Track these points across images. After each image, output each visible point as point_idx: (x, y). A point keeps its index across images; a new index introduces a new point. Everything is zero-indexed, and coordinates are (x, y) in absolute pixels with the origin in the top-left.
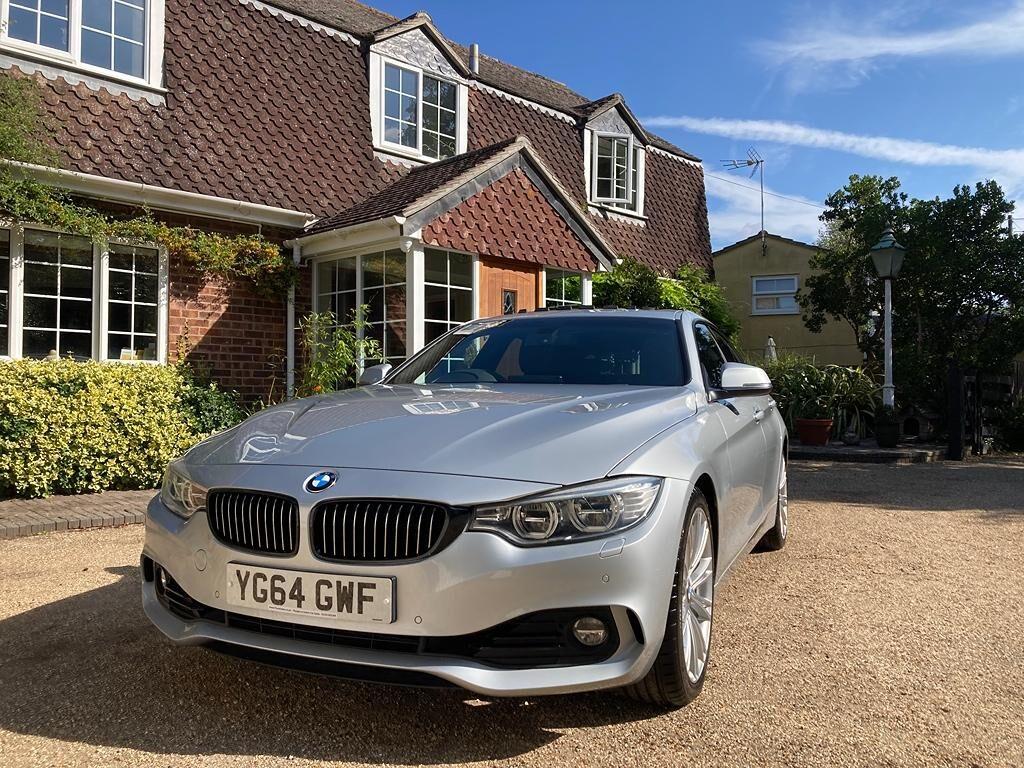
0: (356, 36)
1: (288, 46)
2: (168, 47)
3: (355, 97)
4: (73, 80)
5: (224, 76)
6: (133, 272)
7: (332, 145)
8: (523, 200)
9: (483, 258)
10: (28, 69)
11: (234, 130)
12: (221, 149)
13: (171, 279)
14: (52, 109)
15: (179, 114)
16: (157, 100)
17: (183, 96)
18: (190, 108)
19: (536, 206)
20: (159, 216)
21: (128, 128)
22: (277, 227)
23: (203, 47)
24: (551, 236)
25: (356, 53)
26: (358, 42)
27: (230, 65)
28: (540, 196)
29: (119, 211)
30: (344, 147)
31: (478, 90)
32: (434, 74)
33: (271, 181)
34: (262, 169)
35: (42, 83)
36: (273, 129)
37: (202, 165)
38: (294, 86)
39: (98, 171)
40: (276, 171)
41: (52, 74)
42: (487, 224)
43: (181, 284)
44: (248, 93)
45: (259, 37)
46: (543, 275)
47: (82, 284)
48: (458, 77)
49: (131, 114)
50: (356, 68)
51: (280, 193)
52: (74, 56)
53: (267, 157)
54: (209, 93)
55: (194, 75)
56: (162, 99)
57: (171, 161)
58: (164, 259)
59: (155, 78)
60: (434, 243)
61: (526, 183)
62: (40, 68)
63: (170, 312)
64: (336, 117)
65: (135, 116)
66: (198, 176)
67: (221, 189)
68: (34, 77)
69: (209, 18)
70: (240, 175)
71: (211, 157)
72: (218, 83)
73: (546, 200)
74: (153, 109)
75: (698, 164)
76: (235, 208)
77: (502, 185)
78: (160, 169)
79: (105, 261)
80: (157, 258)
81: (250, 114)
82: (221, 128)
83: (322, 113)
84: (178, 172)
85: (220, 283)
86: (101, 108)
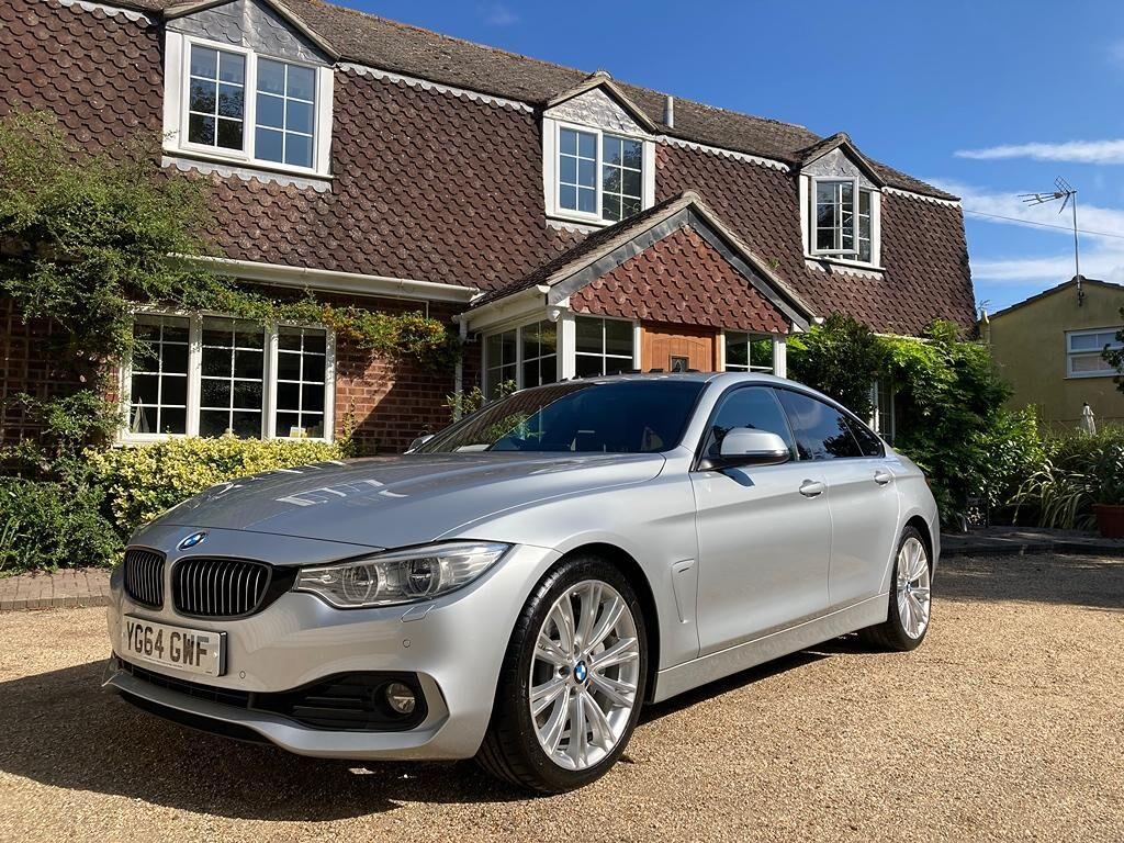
0: (529, 103)
1: (457, 122)
2: (335, 135)
3: (527, 165)
4: (245, 175)
5: (390, 157)
6: (301, 352)
7: (501, 217)
8: (693, 259)
9: (645, 324)
10: (205, 169)
11: (398, 209)
12: (385, 229)
13: (338, 358)
14: (226, 204)
15: (344, 198)
16: (323, 187)
17: (348, 181)
18: (355, 191)
19: (710, 264)
20: (323, 297)
21: (294, 216)
22: (442, 303)
23: (369, 132)
24: (729, 297)
25: (529, 121)
26: (531, 110)
27: (396, 148)
28: (714, 253)
29: (286, 294)
30: (514, 218)
31: (668, 145)
32: (615, 133)
33: (435, 257)
34: (426, 246)
35: (217, 181)
36: (439, 205)
37: (366, 246)
38: (462, 161)
39: (264, 259)
40: (441, 247)
41: (226, 172)
42: (648, 287)
43: (348, 363)
44: (413, 171)
45: (426, 116)
46: (722, 339)
47: (253, 366)
48: (644, 134)
49: (297, 203)
50: (529, 136)
51: (445, 269)
52: (248, 153)
53: (432, 234)
54: (374, 175)
55: (360, 160)
56: (328, 185)
57: (334, 244)
58: (331, 338)
59: (322, 167)
60: (585, 311)
61: (696, 241)
62: (217, 167)
63: (337, 391)
64: (506, 188)
65: (302, 204)
66: (361, 257)
67: (384, 268)
68: (211, 176)
69: (376, 104)
70: (403, 253)
71: (374, 237)
72: (384, 164)
73: (722, 258)
74: (319, 196)
75: (954, 204)
76: (399, 286)
77: (667, 245)
78: (323, 253)
79: (275, 343)
80: (324, 339)
81: (415, 193)
82: (385, 208)
83: (490, 185)
84: (342, 254)
85: (387, 361)
86: (270, 199)
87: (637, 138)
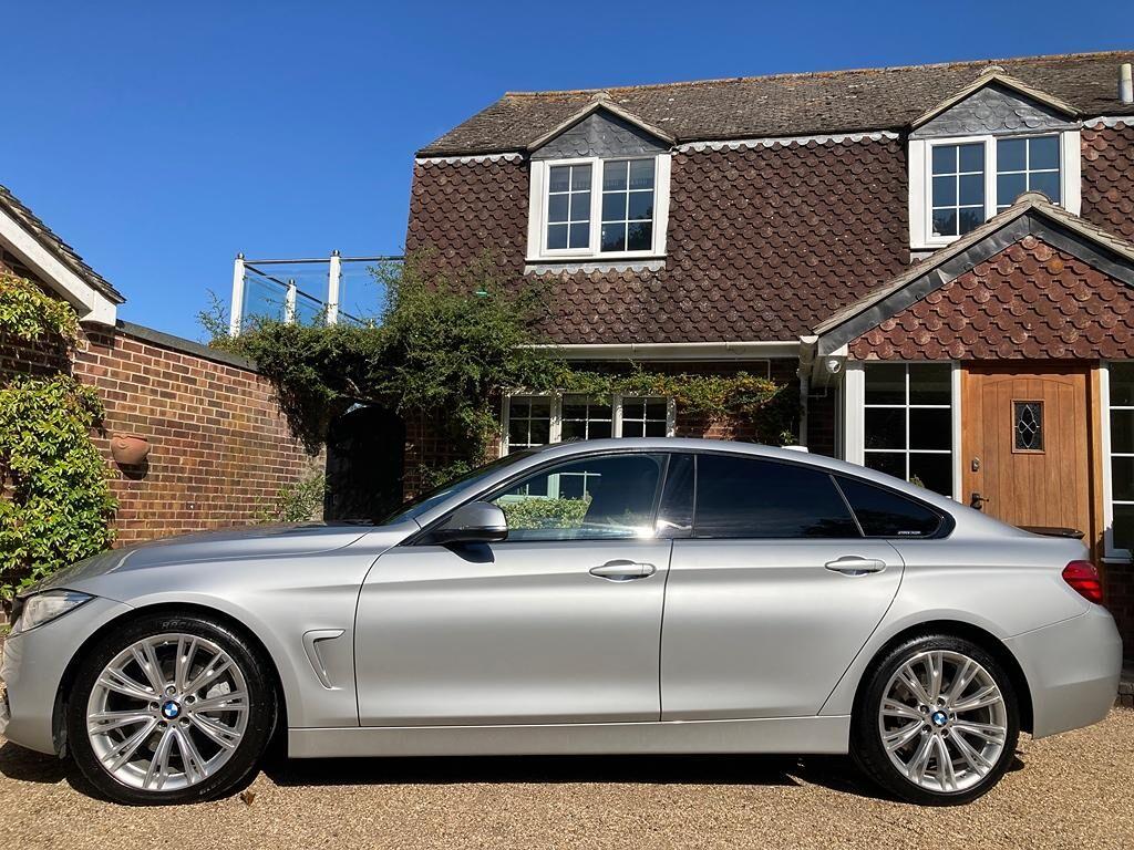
0: (892, 130)
1: (801, 171)
2: (672, 215)
3: (888, 197)
4: (589, 269)
5: (726, 223)
6: (644, 420)
7: (851, 259)
8: (1039, 277)
9: (965, 365)
10: (557, 270)
11: (731, 273)
12: (716, 294)
13: (678, 423)
14: (571, 297)
15: (677, 273)
16: (657, 266)
17: (681, 255)
18: (687, 264)
20: (652, 367)
21: (629, 297)
22: (783, 360)
23: (706, 204)
24: (1107, 318)
25: (893, 148)
26: (896, 136)
27: (733, 212)
28: (1077, 266)
29: (621, 368)
30: (869, 259)
31: (1107, 128)
32: (1014, 133)
33: (768, 315)
34: (759, 305)
35: (566, 279)
36: (777, 261)
37: (696, 315)
38: (806, 209)
39: (600, 340)
40: (776, 304)
41: (573, 269)
42: (966, 321)
43: (686, 428)
44: (749, 232)
45: (767, 173)
46: (1103, 375)
49: (633, 285)
50: (893, 165)
51: (779, 326)
52: (594, 249)
53: (766, 293)
54: (708, 244)
55: (696, 233)
56: (662, 264)
57: (664, 317)
58: (672, 405)
59: (660, 247)
60: (873, 357)
61: (1045, 253)
62: (567, 267)
64: (859, 228)
65: (636, 286)
66: (689, 326)
67: (712, 334)
68: (561, 275)
69: (715, 175)
70: (734, 315)
71: (704, 305)
72: (719, 232)
73: (1093, 268)
74: (653, 275)
76: (732, 349)
77: (995, 266)
78: (653, 327)
79: (619, 414)
80: (665, 406)
81: (750, 253)
82: (716, 274)
83: (839, 228)
84: (671, 326)
85: (726, 423)
86: (609, 286)
87: (1049, 131)
